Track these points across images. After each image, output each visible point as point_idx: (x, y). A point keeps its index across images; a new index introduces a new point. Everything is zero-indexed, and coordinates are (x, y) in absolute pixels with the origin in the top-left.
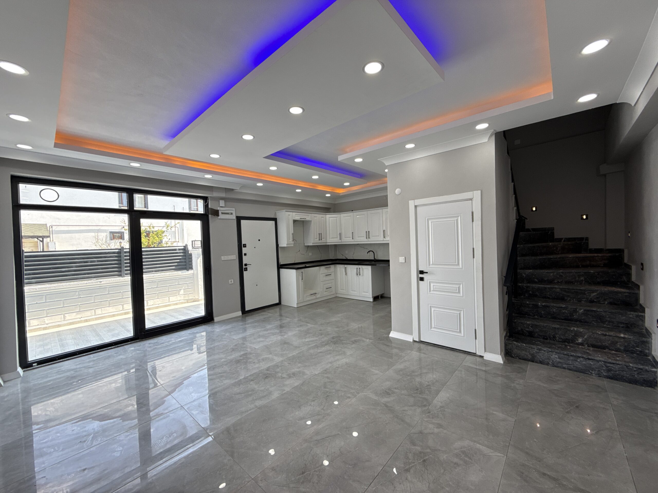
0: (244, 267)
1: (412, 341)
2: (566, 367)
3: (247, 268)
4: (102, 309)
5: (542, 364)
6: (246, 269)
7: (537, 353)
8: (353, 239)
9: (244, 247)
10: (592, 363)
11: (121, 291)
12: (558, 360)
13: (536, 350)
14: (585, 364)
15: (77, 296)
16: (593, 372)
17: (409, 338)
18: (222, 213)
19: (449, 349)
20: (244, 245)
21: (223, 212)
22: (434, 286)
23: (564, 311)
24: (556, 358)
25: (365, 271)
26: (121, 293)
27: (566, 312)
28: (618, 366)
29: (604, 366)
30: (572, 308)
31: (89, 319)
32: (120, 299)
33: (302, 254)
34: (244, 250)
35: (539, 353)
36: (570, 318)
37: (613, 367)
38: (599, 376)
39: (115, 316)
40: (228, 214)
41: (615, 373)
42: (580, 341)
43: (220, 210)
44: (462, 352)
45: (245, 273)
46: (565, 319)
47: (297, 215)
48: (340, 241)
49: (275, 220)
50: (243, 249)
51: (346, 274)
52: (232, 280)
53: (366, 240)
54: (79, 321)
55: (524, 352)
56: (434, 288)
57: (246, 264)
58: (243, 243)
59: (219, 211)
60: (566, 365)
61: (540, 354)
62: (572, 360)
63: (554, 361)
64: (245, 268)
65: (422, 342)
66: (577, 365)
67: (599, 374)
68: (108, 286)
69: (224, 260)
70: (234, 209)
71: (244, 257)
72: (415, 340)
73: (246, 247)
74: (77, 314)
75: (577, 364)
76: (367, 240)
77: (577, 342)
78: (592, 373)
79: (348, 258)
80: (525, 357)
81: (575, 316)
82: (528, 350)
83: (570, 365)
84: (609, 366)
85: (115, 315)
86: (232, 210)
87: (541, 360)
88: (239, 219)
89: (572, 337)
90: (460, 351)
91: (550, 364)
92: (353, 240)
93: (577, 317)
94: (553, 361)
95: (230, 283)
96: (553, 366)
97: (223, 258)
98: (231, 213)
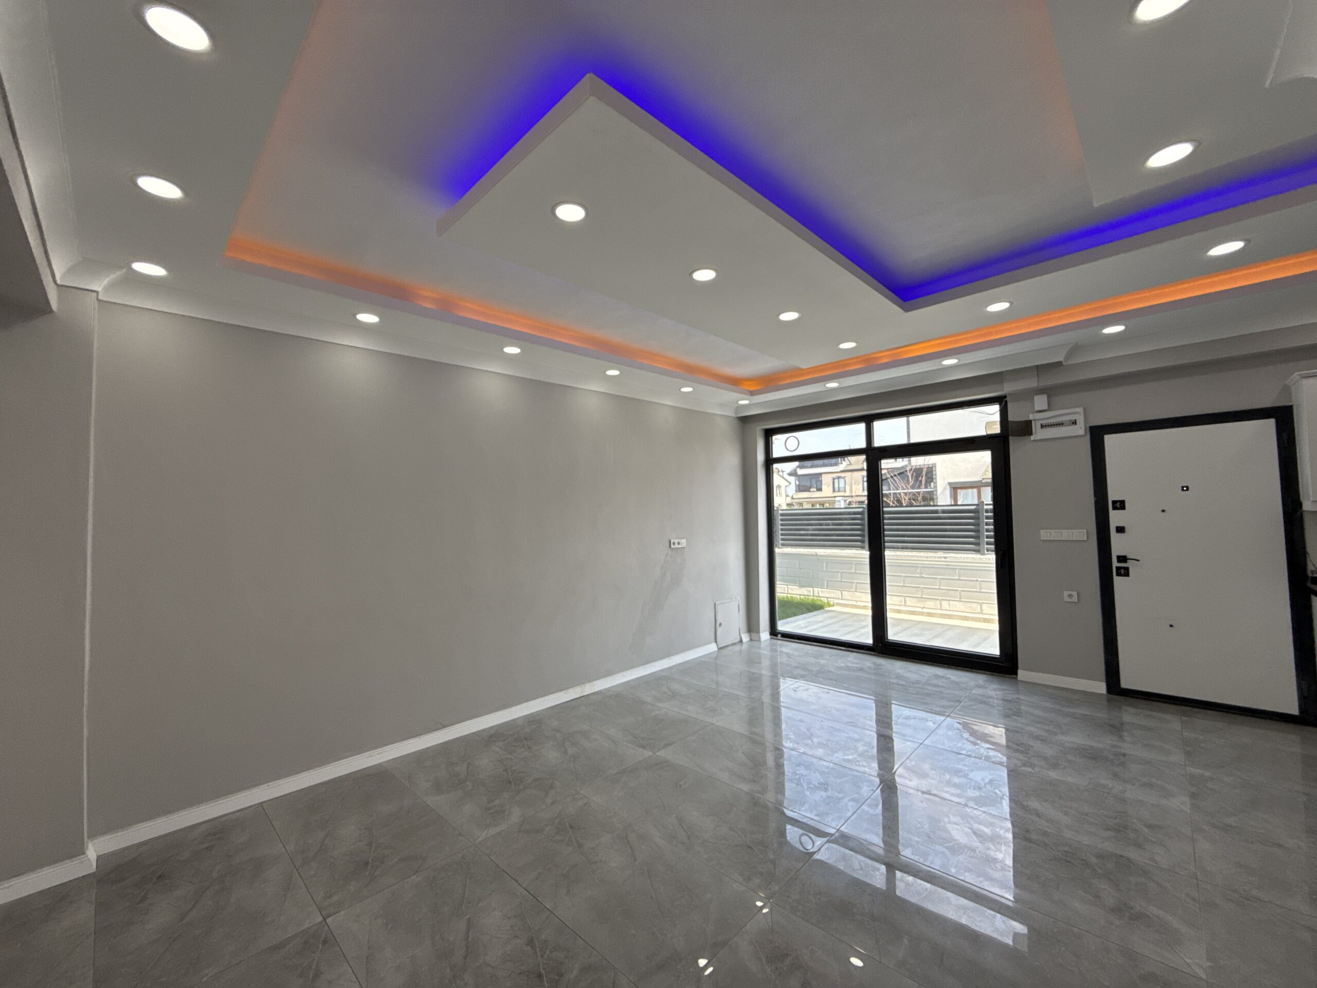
0: (1117, 565)
3: (1127, 569)
4: (949, 603)
6: (1122, 571)
9: (1115, 508)
11: (979, 580)
15: (918, 574)
18: (1043, 426)
20: (1114, 502)
21: (1044, 422)
26: (978, 582)
31: (933, 613)
32: (976, 592)
34: (1116, 518)
39: (968, 620)
40: (1061, 424)
43: (1035, 420)
45: (1119, 581)
49: (1279, 412)
50: (1114, 513)
52: (1075, 594)
54: (920, 612)
57: (1126, 556)
58: (1112, 497)
59: (1033, 422)
64: (1118, 568)
68: (958, 566)
69: (1045, 539)
70: (1080, 410)
71: (1114, 537)
73: (1121, 508)
74: (918, 601)
85: (968, 617)
86: (1077, 413)
88: (1097, 435)
95: (1066, 599)
97: (1045, 535)
98: (1070, 421)
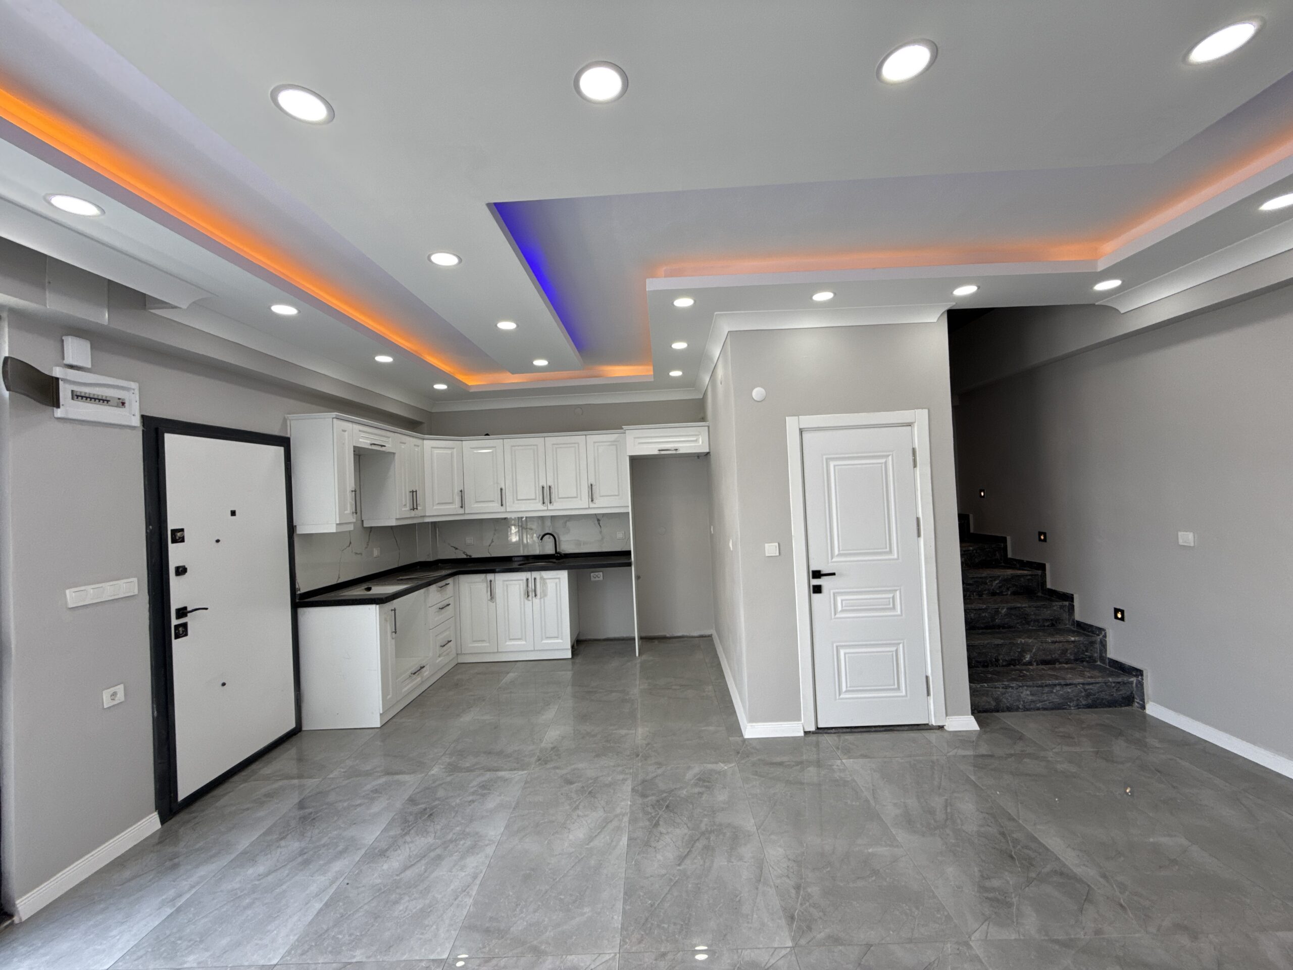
0: (174, 622)
1: (802, 734)
2: (1041, 707)
3: (185, 625)
5: (1010, 711)
6: (181, 630)
7: (1003, 694)
8: (502, 505)
9: (174, 541)
10: (1069, 690)
12: (1030, 698)
13: (1002, 690)
14: (1062, 695)
16: (1071, 704)
17: (793, 729)
18: (76, 396)
19: (882, 729)
20: (174, 532)
21: (80, 389)
22: (844, 602)
23: (984, 615)
24: (1028, 695)
25: (551, 586)
27: (987, 615)
28: (1098, 685)
29: (1082, 690)
30: (993, 609)
33: (356, 553)
34: (176, 554)
35: (1005, 694)
36: (991, 624)
37: (1091, 689)
38: (1079, 708)
40: (104, 401)
41: (1094, 697)
42: (1027, 659)
43: (64, 380)
44: (907, 728)
45: (178, 646)
46: (986, 628)
47: (363, 435)
48: (461, 511)
49: (283, 442)
50: (172, 548)
51: (492, 597)
52: (120, 689)
53: (540, 507)
55: (985, 698)
56: (844, 605)
57: (185, 608)
58: (171, 525)
59: (61, 383)
60: (1040, 704)
61: (1007, 695)
62: (1047, 693)
63: (1026, 701)
64: (177, 627)
65: (826, 731)
66: (1053, 698)
67: (1077, 705)
69: (76, 604)
70: (134, 385)
71: (174, 582)
72: (807, 730)
73: (182, 540)
75: (1053, 696)
76: (546, 508)
77: (1024, 661)
78: (1070, 706)
79: (475, 555)
80: (987, 707)
81: (997, 621)
82: (990, 693)
83: (1045, 701)
84: (1088, 689)
86: (126, 389)
87: (1008, 705)
88: (156, 429)
89: (1018, 656)
90: (903, 728)
91: (1020, 708)
92: (503, 509)
93: (999, 621)
94: (1024, 701)
95: (107, 705)
96: (1025, 711)
97: (73, 598)
98: (119, 399)
